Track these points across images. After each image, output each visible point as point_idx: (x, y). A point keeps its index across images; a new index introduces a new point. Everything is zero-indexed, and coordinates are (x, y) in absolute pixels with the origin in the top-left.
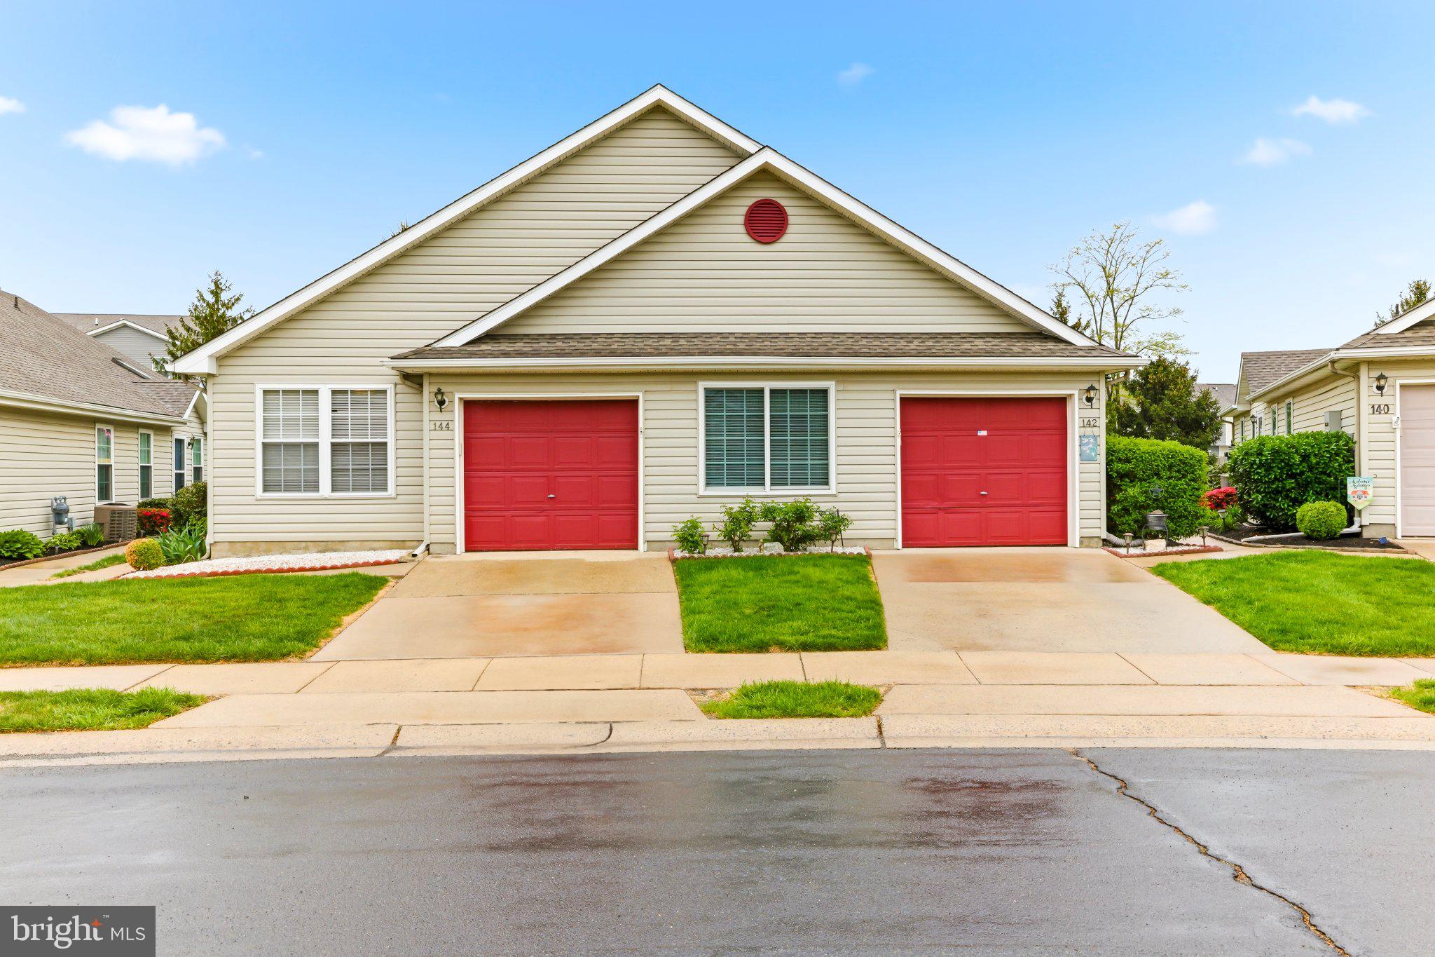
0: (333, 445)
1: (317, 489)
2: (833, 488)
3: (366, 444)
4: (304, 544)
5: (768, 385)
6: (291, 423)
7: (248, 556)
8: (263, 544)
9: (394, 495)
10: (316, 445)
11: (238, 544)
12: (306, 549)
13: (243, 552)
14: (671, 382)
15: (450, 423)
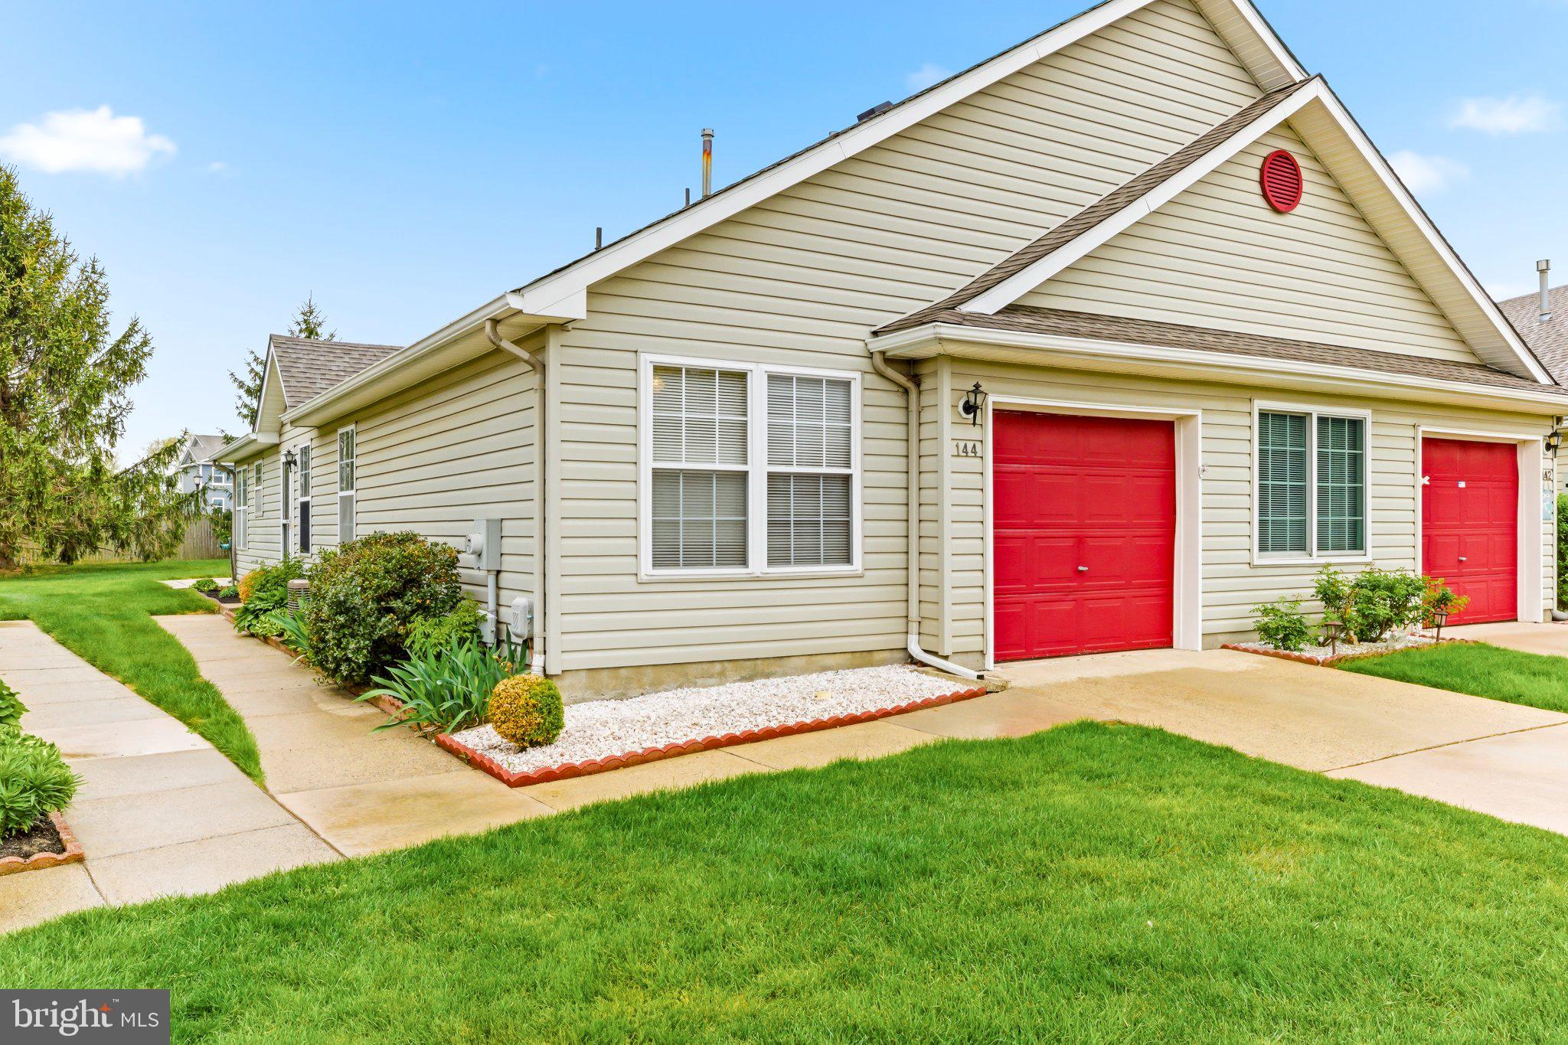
0: (771, 476)
1: (744, 562)
2: (1371, 553)
3: (816, 477)
4: (718, 667)
5: (1317, 409)
6: (702, 430)
7: (621, 697)
8: (649, 671)
9: (860, 572)
10: (744, 475)
11: (605, 673)
12: (722, 677)
13: (614, 688)
14: (1226, 398)
15: (978, 445)
